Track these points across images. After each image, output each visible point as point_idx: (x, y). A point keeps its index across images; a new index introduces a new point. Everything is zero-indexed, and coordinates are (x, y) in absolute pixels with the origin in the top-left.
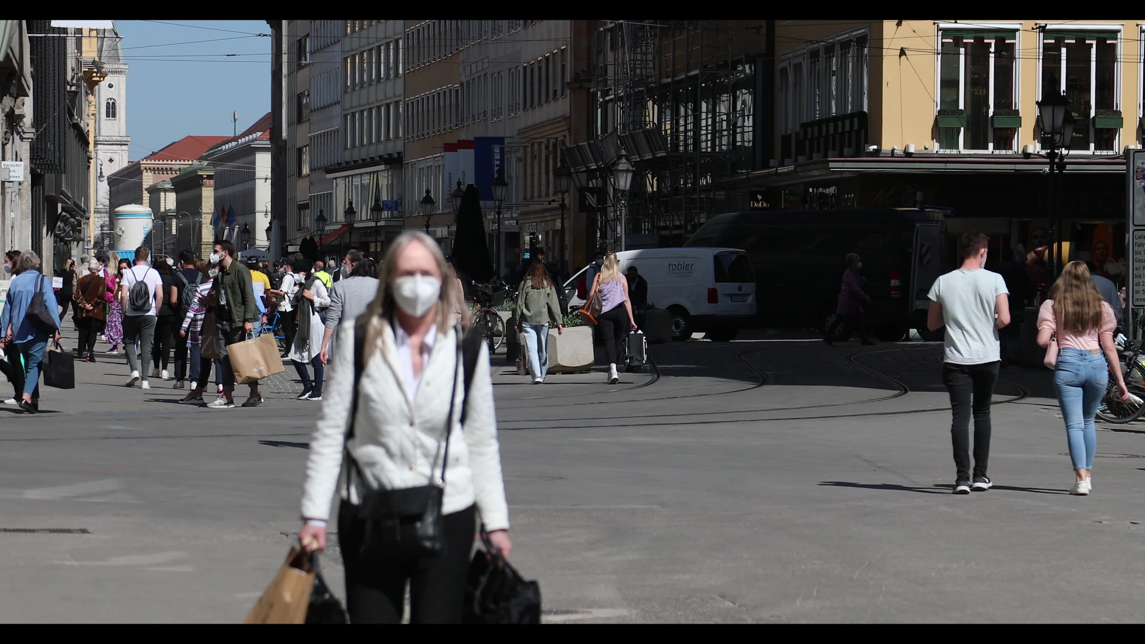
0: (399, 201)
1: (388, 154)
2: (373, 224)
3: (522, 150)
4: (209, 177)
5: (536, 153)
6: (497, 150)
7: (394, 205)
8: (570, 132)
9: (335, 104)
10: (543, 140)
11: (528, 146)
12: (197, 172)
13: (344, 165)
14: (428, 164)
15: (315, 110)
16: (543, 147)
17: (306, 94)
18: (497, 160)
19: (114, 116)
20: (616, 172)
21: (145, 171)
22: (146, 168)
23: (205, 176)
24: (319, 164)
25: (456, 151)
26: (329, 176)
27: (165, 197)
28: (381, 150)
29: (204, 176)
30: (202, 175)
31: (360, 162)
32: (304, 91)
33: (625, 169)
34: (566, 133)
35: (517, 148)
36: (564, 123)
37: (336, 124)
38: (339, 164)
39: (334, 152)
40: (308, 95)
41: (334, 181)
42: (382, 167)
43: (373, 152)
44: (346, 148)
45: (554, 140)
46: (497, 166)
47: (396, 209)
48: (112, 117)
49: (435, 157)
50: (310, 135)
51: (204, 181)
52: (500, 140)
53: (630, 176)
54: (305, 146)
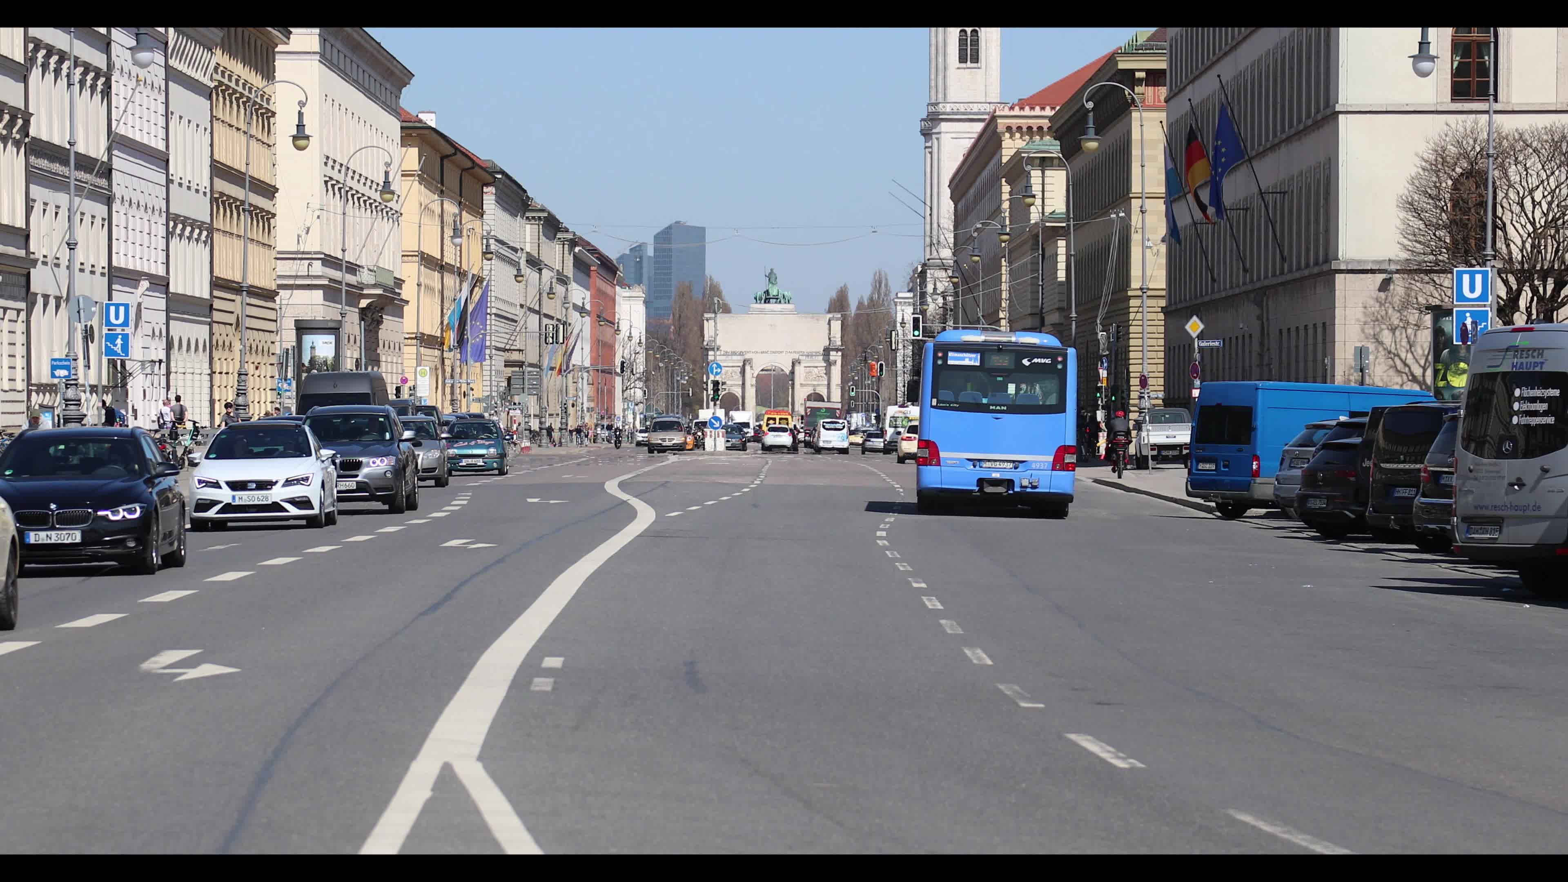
4: (1154, 77)
12: (1116, 63)
19: (975, 59)
21: (1007, 135)
22: (1009, 129)
23: (1142, 75)
27: (1043, 185)
29: (1138, 75)
30: (1132, 72)
48: (971, 62)
51: (1137, 89)
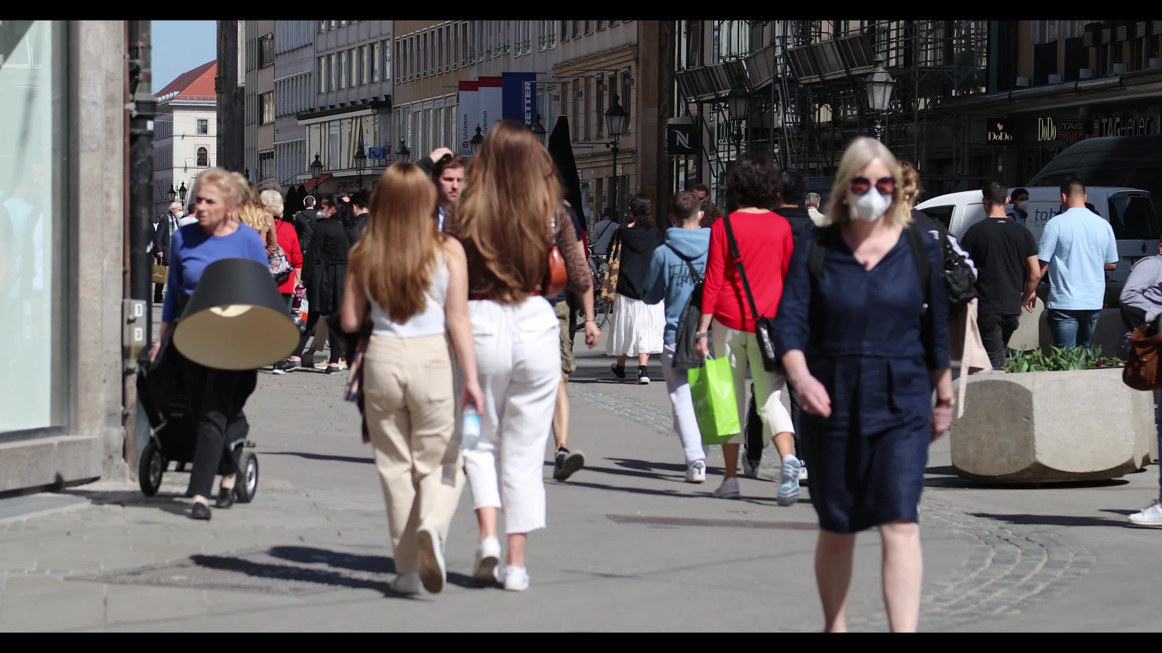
0: (387, 148)
1: (373, 98)
2: (354, 173)
3: (559, 87)
5: (582, 89)
6: (527, 88)
7: (382, 153)
8: (637, 63)
9: (306, 46)
10: (593, 73)
11: (569, 82)
13: (319, 110)
14: (425, 108)
15: (281, 54)
16: (593, 81)
17: (270, 37)
18: (528, 99)
20: (869, 85)
24: (286, 111)
25: (477, 90)
26: (302, 122)
28: (365, 94)
31: (339, 107)
32: (268, 35)
33: (884, 80)
34: (633, 64)
35: (552, 85)
36: (630, 52)
37: (308, 67)
38: (312, 110)
39: (305, 98)
40: (272, 38)
41: (308, 128)
42: (369, 111)
43: (353, 96)
44: (319, 93)
45: (613, 73)
46: (528, 105)
47: (384, 157)
49: (435, 99)
50: (275, 80)
52: (531, 76)
53: (889, 89)
54: (268, 93)
